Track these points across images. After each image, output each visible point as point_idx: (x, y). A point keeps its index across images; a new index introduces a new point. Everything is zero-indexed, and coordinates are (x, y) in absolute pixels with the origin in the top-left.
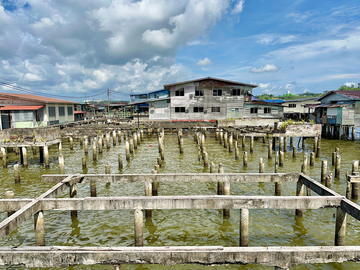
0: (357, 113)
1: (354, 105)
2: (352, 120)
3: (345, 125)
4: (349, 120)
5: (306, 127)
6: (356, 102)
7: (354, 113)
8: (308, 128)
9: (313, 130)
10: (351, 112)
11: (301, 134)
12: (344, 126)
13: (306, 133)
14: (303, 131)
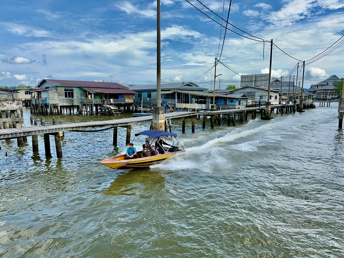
0: (60, 96)
1: (57, 90)
2: (57, 101)
3: (53, 104)
4: (55, 101)
5: (9, 103)
6: (58, 88)
7: (57, 96)
8: (11, 103)
9: (15, 105)
10: (55, 95)
11: (6, 108)
12: (51, 104)
13: (10, 107)
14: (7, 106)
